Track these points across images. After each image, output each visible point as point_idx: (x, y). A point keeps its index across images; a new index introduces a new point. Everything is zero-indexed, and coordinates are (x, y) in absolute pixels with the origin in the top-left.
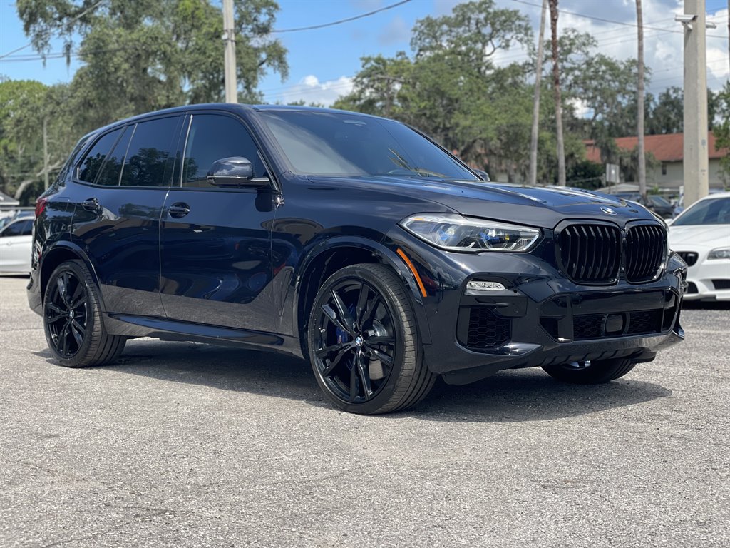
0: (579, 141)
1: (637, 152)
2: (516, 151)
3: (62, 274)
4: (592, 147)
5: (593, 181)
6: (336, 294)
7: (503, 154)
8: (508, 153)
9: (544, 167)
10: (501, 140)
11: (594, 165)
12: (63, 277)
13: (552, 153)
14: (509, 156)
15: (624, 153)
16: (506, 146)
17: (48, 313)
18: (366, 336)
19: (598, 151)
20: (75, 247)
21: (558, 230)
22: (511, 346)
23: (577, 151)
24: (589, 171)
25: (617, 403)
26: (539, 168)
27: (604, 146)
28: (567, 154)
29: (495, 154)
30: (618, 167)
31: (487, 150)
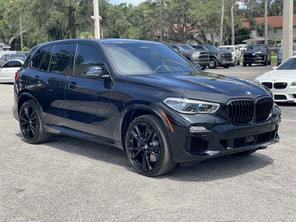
0: (241, 20)
1: (264, 24)
2: (214, 25)
3: (26, 106)
4: (246, 22)
5: (246, 36)
6: (137, 127)
7: (209, 26)
8: (211, 25)
9: (226, 31)
10: (208, 20)
11: (246, 29)
12: (26, 107)
13: (229, 25)
14: (211, 27)
15: (259, 24)
16: (210, 22)
17: (21, 121)
18: (149, 145)
19: (248, 23)
20: (31, 96)
21: (228, 104)
22: (208, 152)
23: (240, 24)
24: (244, 32)
25: (251, 169)
26: (223, 32)
27: (251, 21)
28: (235, 25)
29: (205, 26)
30: (256, 32)
31: (202, 24)
